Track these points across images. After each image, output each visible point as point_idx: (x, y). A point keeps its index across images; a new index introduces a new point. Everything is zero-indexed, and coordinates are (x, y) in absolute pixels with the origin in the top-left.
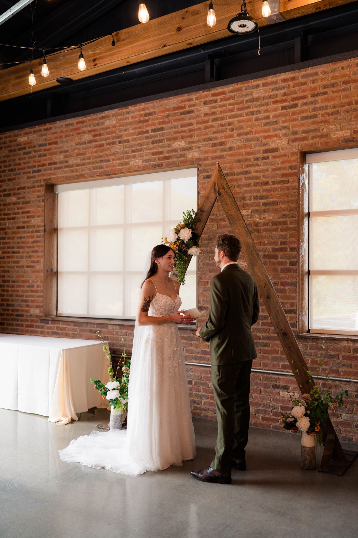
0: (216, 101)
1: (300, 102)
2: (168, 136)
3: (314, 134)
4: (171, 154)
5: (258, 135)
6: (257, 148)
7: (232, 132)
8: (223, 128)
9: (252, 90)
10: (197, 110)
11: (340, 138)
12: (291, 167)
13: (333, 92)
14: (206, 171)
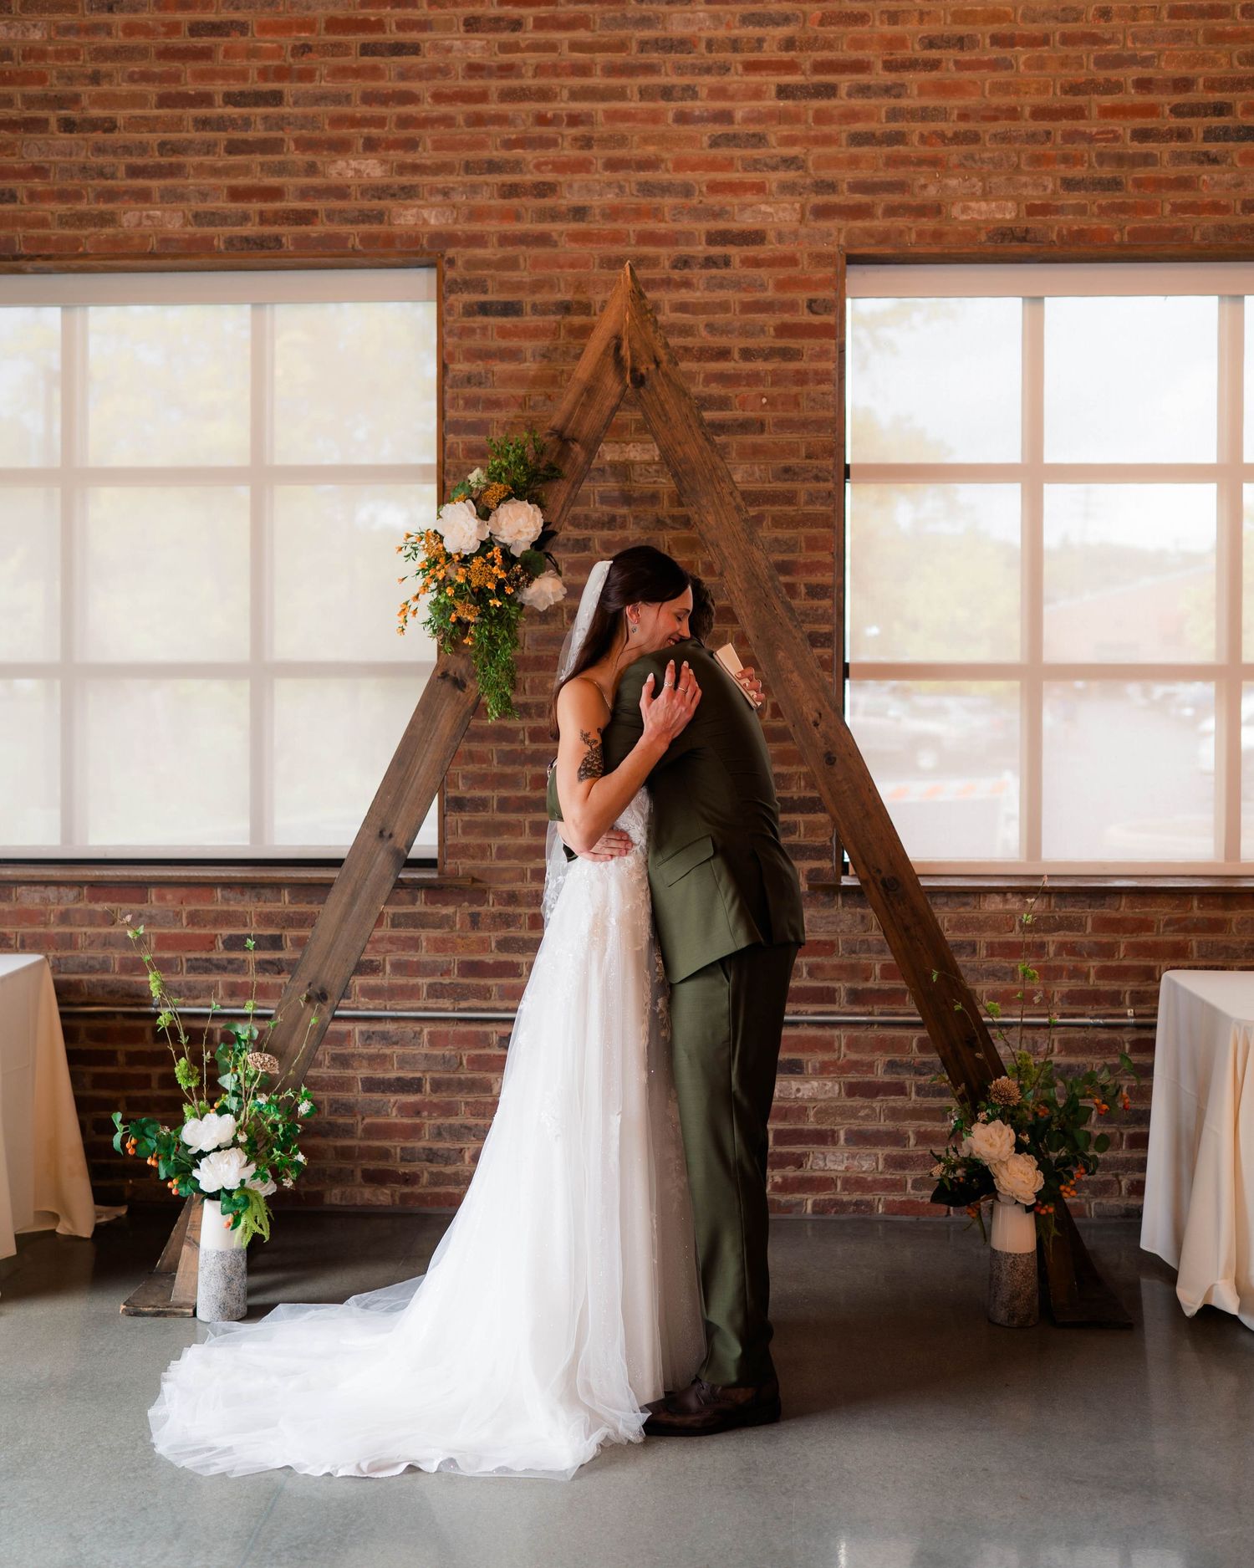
0: (516, 25)
1: (844, 81)
2: (304, 131)
3: (896, 198)
4: (319, 205)
5: (689, 176)
6: (686, 224)
7: (585, 153)
8: (548, 131)
9: (664, 8)
10: (435, 47)
11: (982, 225)
12: (812, 306)
13: (960, 65)
14: (479, 286)
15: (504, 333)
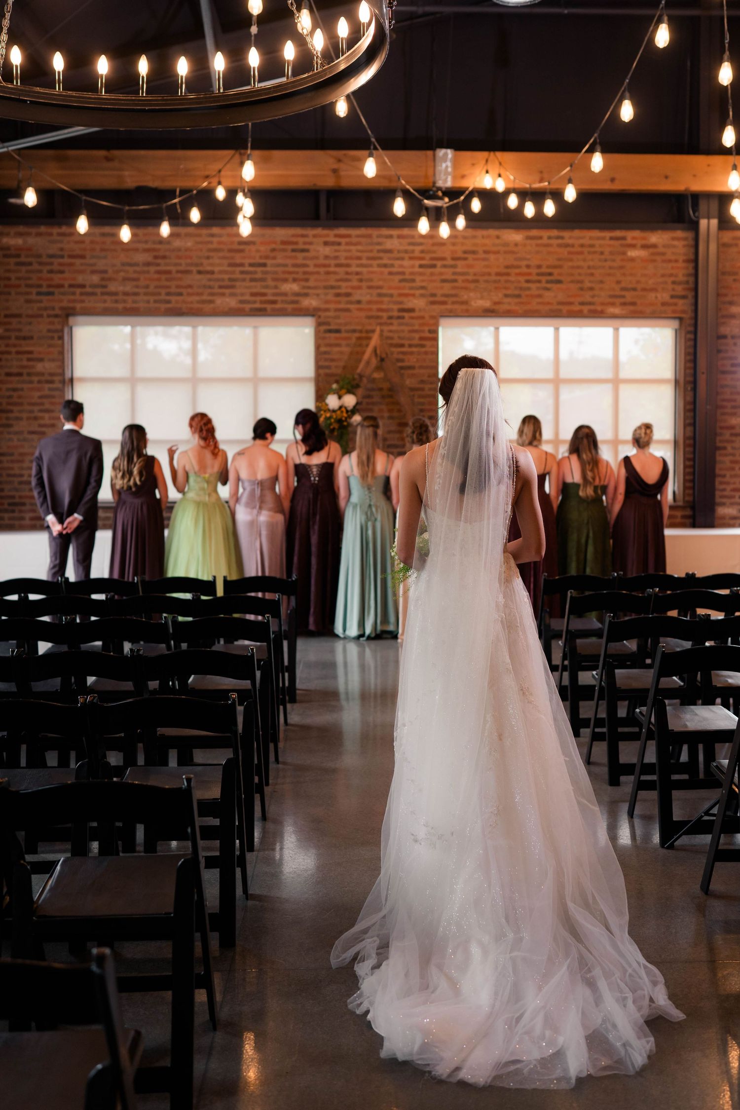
0: (339, 244)
1: (439, 263)
2: (274, 275)
4: (279, 298)
5: (392, 291)
6: (391, 306)
7: (360, 284)
8: (349, 277)
9: (384, 240)
10: (314, 250)
11: (481, 306)
12: (430, 331)
13: (475, 259)
14: (328, 324)
15: (337, 338)
